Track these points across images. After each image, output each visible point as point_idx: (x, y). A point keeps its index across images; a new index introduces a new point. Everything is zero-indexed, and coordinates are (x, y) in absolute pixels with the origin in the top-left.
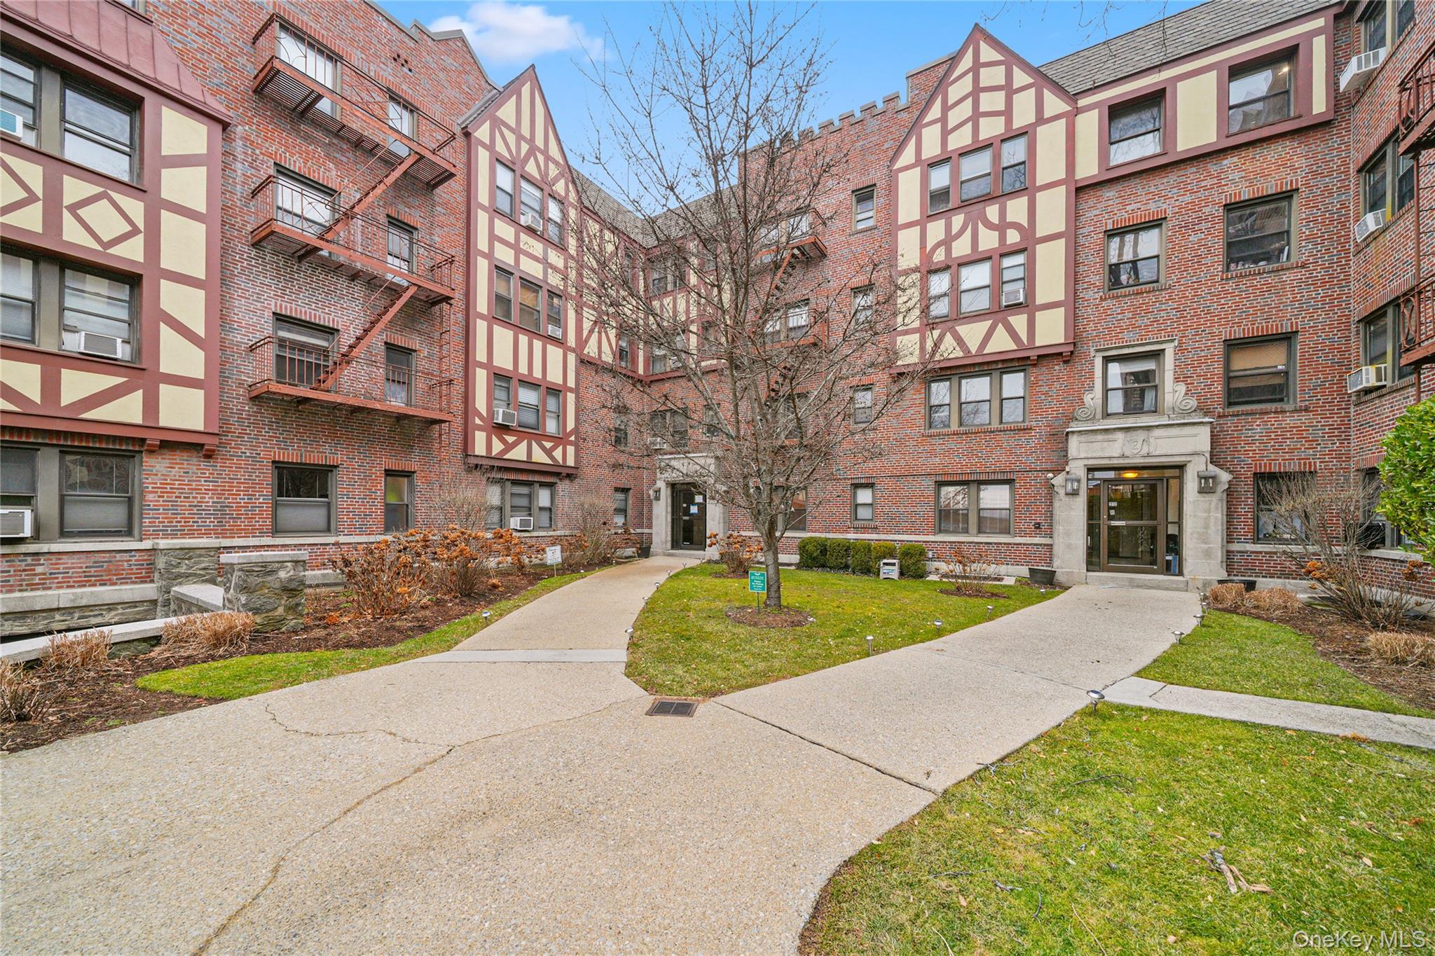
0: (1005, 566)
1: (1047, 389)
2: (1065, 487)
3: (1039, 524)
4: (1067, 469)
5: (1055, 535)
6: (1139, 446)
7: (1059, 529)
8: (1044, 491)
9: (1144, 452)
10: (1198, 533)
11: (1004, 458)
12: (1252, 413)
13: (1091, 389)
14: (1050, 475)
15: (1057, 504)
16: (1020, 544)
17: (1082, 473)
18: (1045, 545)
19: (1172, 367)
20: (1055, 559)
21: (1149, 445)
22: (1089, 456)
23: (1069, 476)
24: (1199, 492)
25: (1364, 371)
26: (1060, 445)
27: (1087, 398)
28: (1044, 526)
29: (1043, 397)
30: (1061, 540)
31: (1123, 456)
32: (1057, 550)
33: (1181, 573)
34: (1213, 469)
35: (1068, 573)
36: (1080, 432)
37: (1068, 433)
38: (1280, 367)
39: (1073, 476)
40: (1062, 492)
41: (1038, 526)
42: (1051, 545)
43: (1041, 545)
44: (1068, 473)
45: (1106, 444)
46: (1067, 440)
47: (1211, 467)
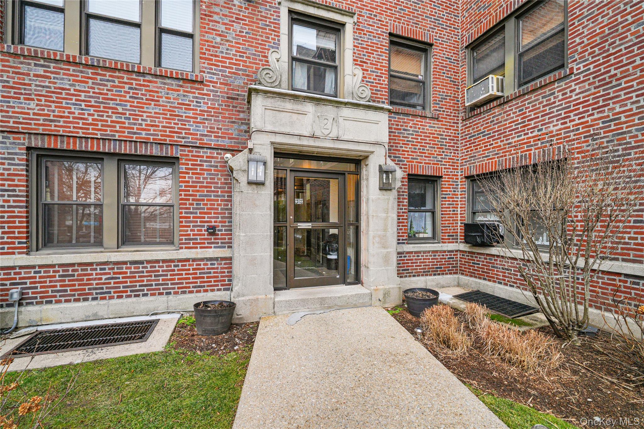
0: (164, 298)
1: (223, 28)
2: (247, 171)
3: (214, 228)
4: (250, 145)
5: (235, 245)
6: (329, 126)
7: (239, 235)
8: (220, 179)
9: (333, 135)
10: (379, 236)
11: (161, 122)
12: (407, 114)
13: (277, 46)
14: (228, 155)
15: (236, 198)
16: (187, 260)
17: (268, 154)
18: (223, 259)
19: (352, 47)
20: (235, 282)
21: (338, 126)
22: (277, 130)
23: (252, 156)
24: (381, 189)
25: (490, 79)
26: (242, 115)
27: (272, 57)
28: (221, 231)
29: (218, 39)
30: (242, 253)
31: (313, 137)
32: (238, 267)
33: (357, 280)
34: (391, 164)
35: (251, 302)
36: (266, 92)
37: (250, 91)
38: (420, 77)
39: (256, 156)
40: (243, 179)
41: (212, 231)
42: (230, 259)
43: (216, 259)
44: (251, 150)
45: (295, 116)
46: (249, 102)
47: (389, 161)
